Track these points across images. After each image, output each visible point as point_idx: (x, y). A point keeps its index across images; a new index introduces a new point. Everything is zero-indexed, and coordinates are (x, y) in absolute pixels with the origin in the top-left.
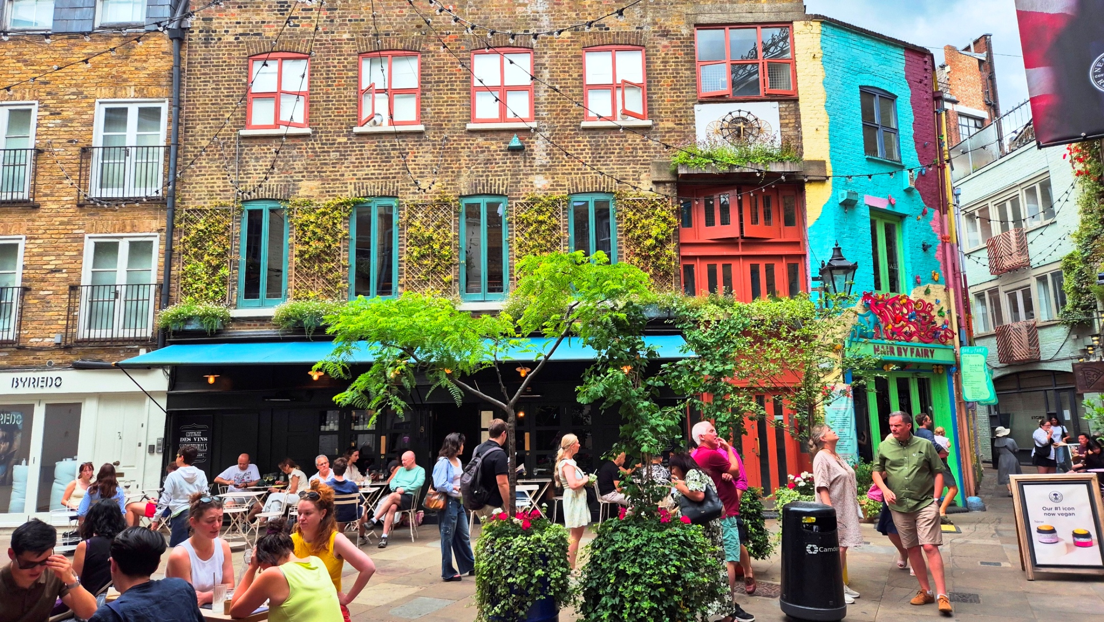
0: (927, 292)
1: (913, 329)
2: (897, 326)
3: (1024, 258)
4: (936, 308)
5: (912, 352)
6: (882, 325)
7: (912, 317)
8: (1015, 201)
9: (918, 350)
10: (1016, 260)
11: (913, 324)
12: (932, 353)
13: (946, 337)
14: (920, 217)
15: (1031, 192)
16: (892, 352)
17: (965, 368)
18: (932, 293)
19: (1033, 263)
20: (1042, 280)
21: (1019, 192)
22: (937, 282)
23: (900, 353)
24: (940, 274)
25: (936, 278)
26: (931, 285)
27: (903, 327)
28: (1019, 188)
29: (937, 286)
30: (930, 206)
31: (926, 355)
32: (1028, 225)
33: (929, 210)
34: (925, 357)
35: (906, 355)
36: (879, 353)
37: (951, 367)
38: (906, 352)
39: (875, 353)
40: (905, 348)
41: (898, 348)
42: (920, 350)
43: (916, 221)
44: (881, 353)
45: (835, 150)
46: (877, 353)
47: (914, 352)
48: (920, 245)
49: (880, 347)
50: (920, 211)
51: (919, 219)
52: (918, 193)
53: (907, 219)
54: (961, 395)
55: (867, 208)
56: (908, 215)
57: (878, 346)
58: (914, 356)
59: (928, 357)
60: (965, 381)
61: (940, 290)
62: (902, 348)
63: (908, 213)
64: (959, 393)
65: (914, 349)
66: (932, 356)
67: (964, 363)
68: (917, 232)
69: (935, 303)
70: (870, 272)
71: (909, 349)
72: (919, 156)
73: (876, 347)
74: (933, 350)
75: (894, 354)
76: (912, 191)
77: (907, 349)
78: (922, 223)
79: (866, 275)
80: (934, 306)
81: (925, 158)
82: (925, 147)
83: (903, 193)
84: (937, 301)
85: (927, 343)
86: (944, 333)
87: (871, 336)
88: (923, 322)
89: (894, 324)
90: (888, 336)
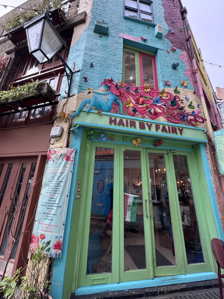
0: (176, 92)
4: (186, 102)
5: (157, 128)
7: (157, 102)
9: (164, 127)
12: (181, 131)
13: (197, 121)
14: (171, 52)
16: (133, 124)
18: (181, 93)
23: (142, 126)
26: (180, 89)
29: (186, 90)
30: (178, 48)
31: (174, 131)
33: (177, 50)
34: (173, 133)
35: (150, 129)
36: (115, 124)
37: (205, 144)
38: (150, 127)
39: (110, 123)
40: (149, 124)
41: (140, 123)
42: (167, 127)
43: (166, 53)
44: (119, 124)
45: (97, 10)
46: (113, 124)
47: (159, 128)
48: (170, 65)
49: (118, 120)
50: (169, 49)
51: (169, 52)
52: (168, 40)
53: (159, 51)
54: (219, 170)
55: (121, 38)
56: (159, 49)
57: (115, 119)
58: (160, 131)
59: (176, 133)
60: (220, 158)
61: (189, 93)
62: (145, 123)
63: (159, 48)
64: (217, 168)
65: (159, 126)
66: (181, 133)
67: (218, 143)
68: (168, 58)
69: (184, 99)
70: (119, 72)
71: (154, 125)
72: (169, 26)
73: (113, 119)
74: (182, 129)
75: (135, 127)
76: (163, 39)
77: (151, 125)
78: (172, 55)
79: (114, 73)
80: (184, 101)
81: (174, 27)
82: (173, 23)
83: (155, 38)
84: (186, 98)
85: (175, 123)
86: (194, 118)
87: (107, 109)
88: (170, 107)
89: (136, 104)
90: (129, 112)
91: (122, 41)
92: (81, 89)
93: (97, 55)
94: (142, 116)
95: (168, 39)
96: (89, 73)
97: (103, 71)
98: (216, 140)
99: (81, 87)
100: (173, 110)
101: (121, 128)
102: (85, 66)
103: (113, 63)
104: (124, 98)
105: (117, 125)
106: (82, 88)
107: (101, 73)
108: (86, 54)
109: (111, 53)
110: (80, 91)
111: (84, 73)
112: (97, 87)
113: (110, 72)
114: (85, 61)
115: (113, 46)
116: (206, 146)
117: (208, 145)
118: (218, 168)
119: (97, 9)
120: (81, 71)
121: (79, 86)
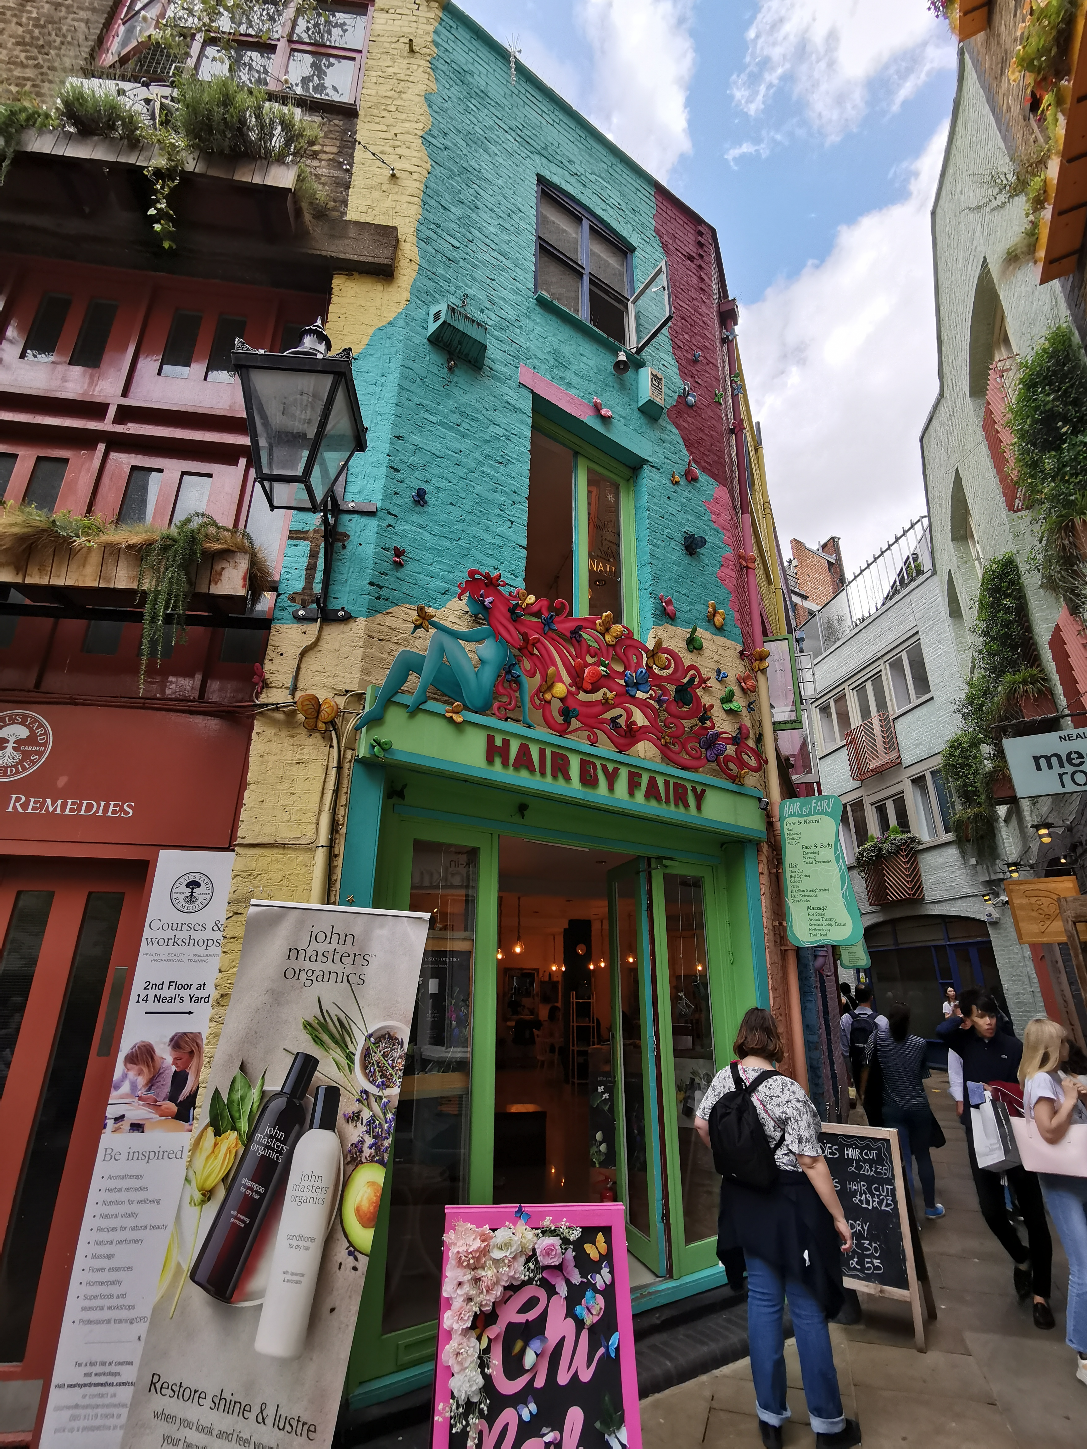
0: (693, 645)
1: (640, 719)
2: (582, 696)
3: (894, 755)
4: (718, 690)
5: (633, 786)
6: (531, 684)
7: (637, 685)
8: (876, 679)
9: (652, 782)
10: (883, 759)
11: (642, 705)
12: (700, 798)
13: (742, 764)
14: (683, 481)
15: (896, 666)
16: (561, 768)
17: (792, 854)
18: (706, 653)
19: (907, 759)
20: (919, 781)
21: (882, 667)
22: (720, 630)
23: (588, 780)
24: (727, 613)
25: (718, 620)
26: (703, 634)
27: (606, 705)
28: (881, 662)
29: (720, 640)
30: (704, 470)
31: (681, 798)
32: (894, 708)
33: (703, 478)
34: (676, 804)
35: (611, 787)
36: (505, 763)
37: (757, 845)
38: (612, 778)
39: (490, 760)
40: (610, 767)
41: (584, 764)
42: (660, 782)
43: (669, 484)
44: (517, 766)
45: (439, 231)
46: (498, 761)
47: (639, 784)
48: (678, 536)
49: (514, 747)
50: (680, 469)
51: (677, 483)
52: (675, 431)
53: (646, 471)
54: (785, 929)
55: (523, 391)
56: (648, 461)
57: (506, 742)
58: (640, 796)
59: (686, 806)
60: (792, 891)
61: (729, 653)
62: (598, 763)
63: (649, 459)
64: (781, 924)
65: (640, 775)
66: (699, 808)
67: (790, 842)
68: (673, 507)
69: (713, 675)
70: (514, 537)
71: (623, 773)
72: (684, 373)
73: (498, 742)
74: (703, 791)
75: (567, 778)
76: (660, 421)
77: (616, 770)
78: (686, 494)
79: (498, 541)
80: (712, 683)
81: (696, 382)
82: (696, 361)
83: (637, 414)
84: (719, 672)
85: (684, 768)
86: (736, 752)
87: (479, 703)
88: (674, 708)
89: (573, 689)
90: (550, 718)
91: (527, 405)
92: (378, 598)
93: (438, 453)
94: (589, 737)
95: (677, 426)
96: (408, 527)
97: (460, 526)
98: (785, 827)
99: (381, 587)
100: (679, 718)
101: (523, 779)
102: (396, 493)
103: (497, 495)
104: (534, 658)
105: (512, 768)
106: (383, 592)
107: (453, 536)
108: (398, 438)
109: (488, 450)
110: (377, 608)
111: (389, 525)
112: (439, 596)
113: (486, 536)
114: (396, 470)
115: (498, 420)
116: (759, 850)
117: (765, 847)
118: (784, 924)
119: (438, 226)
120: (379, 513)
121: (371, 584)
